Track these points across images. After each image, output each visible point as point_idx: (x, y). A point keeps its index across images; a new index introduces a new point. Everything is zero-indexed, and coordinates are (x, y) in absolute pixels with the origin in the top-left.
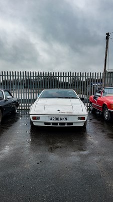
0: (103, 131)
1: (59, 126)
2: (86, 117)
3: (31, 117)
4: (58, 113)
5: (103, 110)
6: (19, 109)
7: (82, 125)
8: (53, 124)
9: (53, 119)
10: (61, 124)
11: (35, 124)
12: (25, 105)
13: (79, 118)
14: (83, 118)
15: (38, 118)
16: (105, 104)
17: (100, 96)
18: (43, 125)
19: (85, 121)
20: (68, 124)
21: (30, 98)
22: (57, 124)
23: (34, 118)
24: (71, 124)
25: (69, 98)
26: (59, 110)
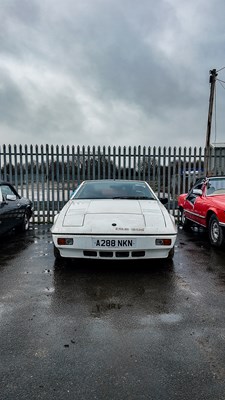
0: (210, 270)
1: (114, 257)
2: (173, 238)
3: (55, 238)
4: (113, 230)
5: (207, 224)
6: (34, 223)
7: (164, 255)
8: (103, 254)
9: (101, 243)
10: (119, 254)
11: (64, 254)
12: (46, 213)
13: (159, 242)
14: (168, 242)
15: (70, 241)
16: (212, 212)
17: (200, 195)
18: (81, 255)
19: (171, 247)
20: (135, 253)
21: (56, 200)
22: (110, 254)
23: (61, 241)
24: (142, 253)
25: (137, 199)
26: (114, 225)
